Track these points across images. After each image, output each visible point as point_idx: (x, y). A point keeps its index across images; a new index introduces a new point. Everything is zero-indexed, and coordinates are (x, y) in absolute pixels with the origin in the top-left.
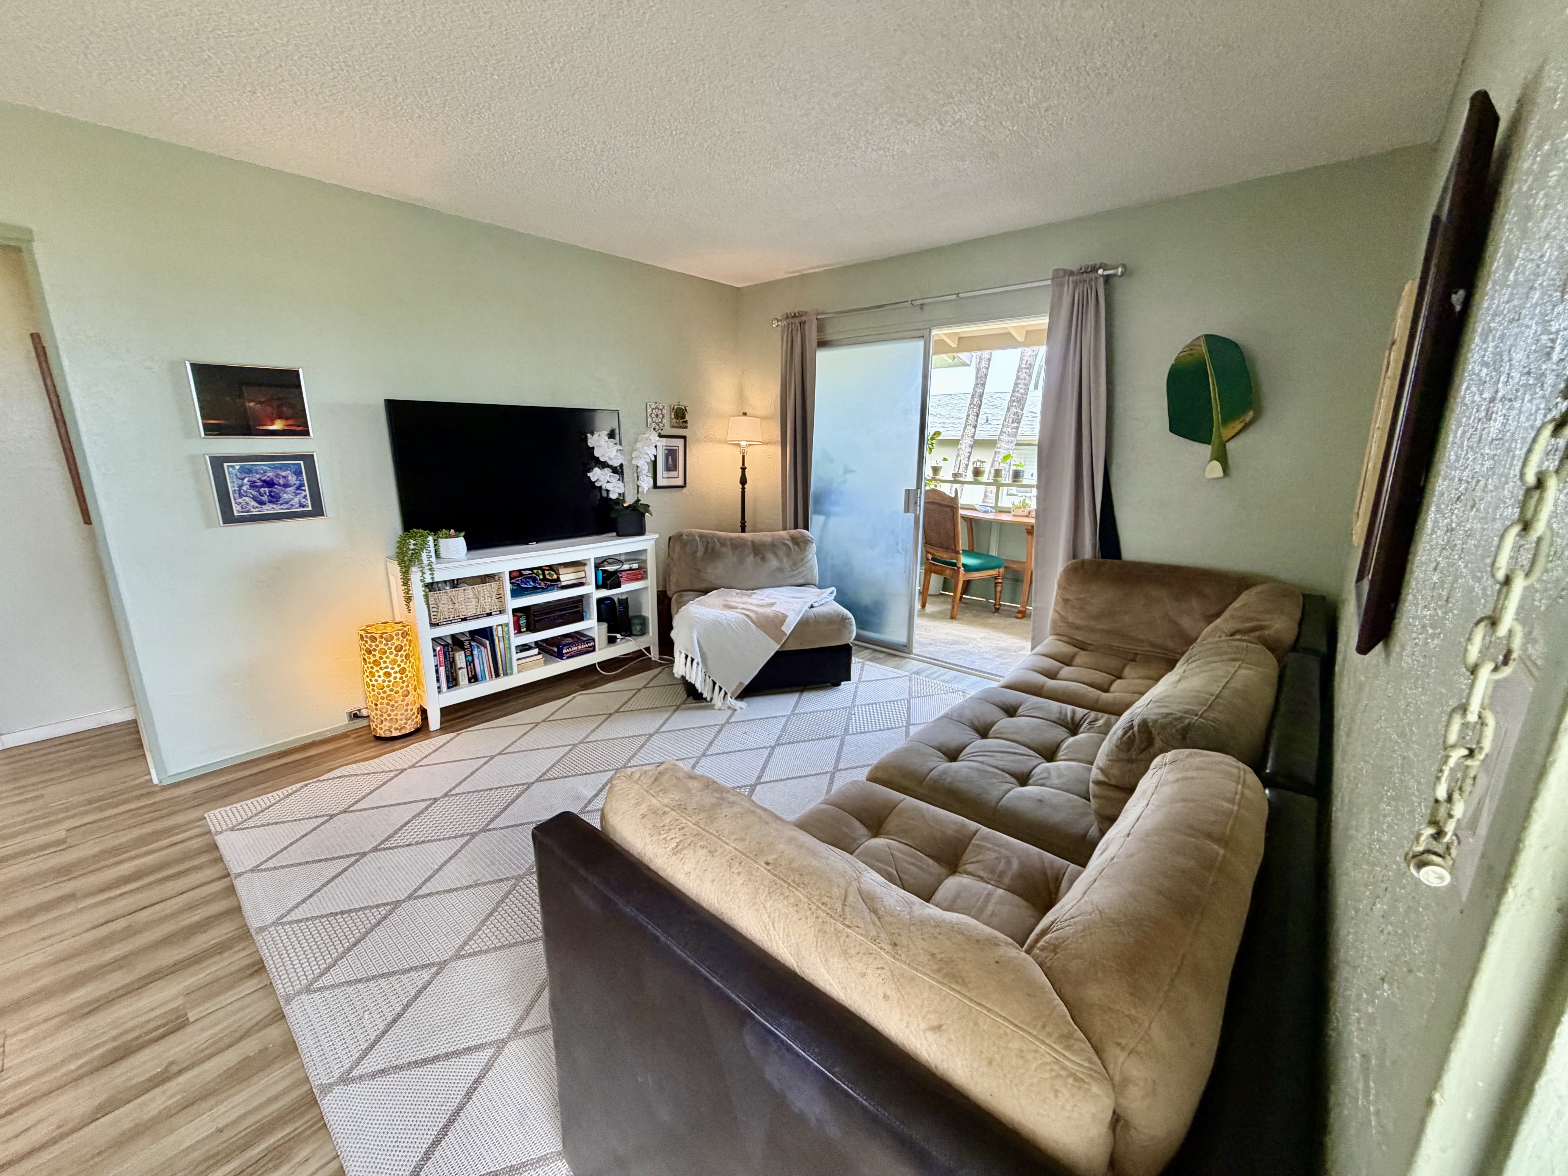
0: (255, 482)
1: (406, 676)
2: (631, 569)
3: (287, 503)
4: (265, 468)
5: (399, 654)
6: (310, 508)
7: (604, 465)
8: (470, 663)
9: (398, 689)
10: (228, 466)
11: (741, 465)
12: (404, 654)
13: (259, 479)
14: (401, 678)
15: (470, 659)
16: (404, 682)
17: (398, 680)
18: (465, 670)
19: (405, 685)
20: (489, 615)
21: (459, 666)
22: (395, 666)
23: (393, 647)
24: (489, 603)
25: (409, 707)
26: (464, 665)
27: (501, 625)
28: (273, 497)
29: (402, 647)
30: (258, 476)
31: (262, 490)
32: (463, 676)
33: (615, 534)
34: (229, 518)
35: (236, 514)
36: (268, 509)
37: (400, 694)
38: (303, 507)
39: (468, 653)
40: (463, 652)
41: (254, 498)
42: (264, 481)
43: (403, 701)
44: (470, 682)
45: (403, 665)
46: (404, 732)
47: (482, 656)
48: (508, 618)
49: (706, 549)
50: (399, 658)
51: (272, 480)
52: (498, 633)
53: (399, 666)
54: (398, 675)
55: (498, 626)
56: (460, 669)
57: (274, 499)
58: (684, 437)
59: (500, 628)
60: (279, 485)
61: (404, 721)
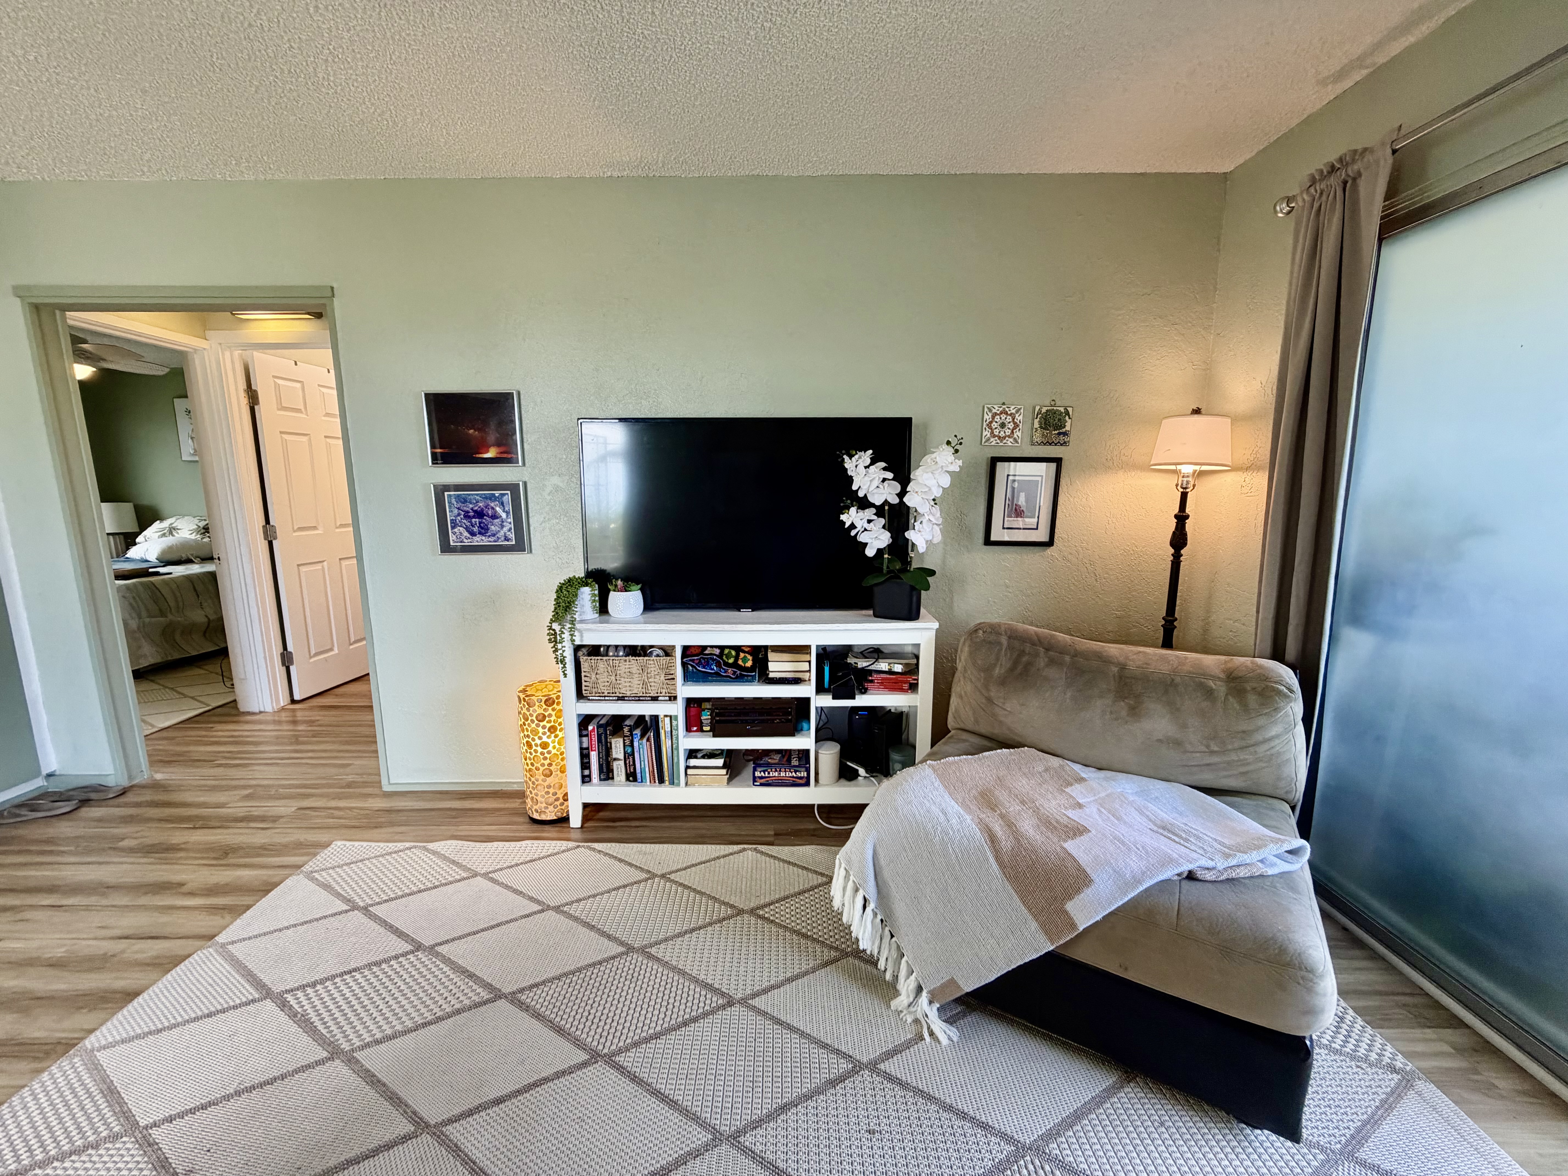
0: (468, 512)
1: (549, 752)
2: (890, 672)
3: (494, 535)
4: (477, 497)
5: (542, 724)
6: (514, 543)
7: (864, 504)
8: (629, 756)
9: (539, 765)
10: (449, 496)
11: (1176, 510)
12: (548, 725)
13: (472, 509)
14: (542, 754)
15: (629, 750)
16: (545, 758)
17: (538, 754)
18: (622, 763)
19: (547, 762)
20: (655, 699)
21: (614, 756)
22: (536, 738)
23: (535, 715)
24: (656, 685)
25: (551, 791)
26: (621, 756)
27: (671, 717)
28: (482, 528)
29: (544, 717)
30: (471, 506)
31: (474, 520)
32: (619, 768)
33: (871, 612)
34: (446, 548)
35: (452, 544)
36: (478, 540)
37: (541, 771)
38: (508, 540)
39: (628, 742)
40: (621, 740)
41: (467, 529)
42: (475, 511)
43: (544, 781)
44: (628, 779)
45: (545, 739)
46: (544, 817)
47: (643, 750)
48: (678, 709)
49: (1016, 663)
50: (540, 730)
51: (482, 510)
52: (665, 726)
53: (540, 738)
54: (539, 749)
55: (666, 716)
56: (615, 759)
57: (484, 530)
58: (1058, 461)
59: (667, 720)
60: (488, 516)
61: (544, 805)
